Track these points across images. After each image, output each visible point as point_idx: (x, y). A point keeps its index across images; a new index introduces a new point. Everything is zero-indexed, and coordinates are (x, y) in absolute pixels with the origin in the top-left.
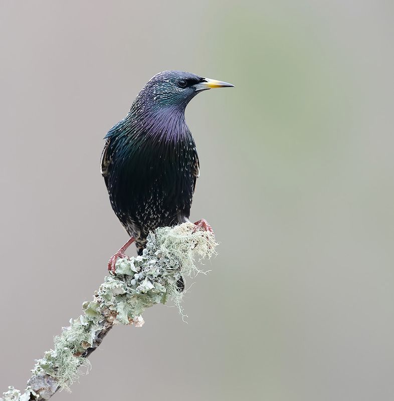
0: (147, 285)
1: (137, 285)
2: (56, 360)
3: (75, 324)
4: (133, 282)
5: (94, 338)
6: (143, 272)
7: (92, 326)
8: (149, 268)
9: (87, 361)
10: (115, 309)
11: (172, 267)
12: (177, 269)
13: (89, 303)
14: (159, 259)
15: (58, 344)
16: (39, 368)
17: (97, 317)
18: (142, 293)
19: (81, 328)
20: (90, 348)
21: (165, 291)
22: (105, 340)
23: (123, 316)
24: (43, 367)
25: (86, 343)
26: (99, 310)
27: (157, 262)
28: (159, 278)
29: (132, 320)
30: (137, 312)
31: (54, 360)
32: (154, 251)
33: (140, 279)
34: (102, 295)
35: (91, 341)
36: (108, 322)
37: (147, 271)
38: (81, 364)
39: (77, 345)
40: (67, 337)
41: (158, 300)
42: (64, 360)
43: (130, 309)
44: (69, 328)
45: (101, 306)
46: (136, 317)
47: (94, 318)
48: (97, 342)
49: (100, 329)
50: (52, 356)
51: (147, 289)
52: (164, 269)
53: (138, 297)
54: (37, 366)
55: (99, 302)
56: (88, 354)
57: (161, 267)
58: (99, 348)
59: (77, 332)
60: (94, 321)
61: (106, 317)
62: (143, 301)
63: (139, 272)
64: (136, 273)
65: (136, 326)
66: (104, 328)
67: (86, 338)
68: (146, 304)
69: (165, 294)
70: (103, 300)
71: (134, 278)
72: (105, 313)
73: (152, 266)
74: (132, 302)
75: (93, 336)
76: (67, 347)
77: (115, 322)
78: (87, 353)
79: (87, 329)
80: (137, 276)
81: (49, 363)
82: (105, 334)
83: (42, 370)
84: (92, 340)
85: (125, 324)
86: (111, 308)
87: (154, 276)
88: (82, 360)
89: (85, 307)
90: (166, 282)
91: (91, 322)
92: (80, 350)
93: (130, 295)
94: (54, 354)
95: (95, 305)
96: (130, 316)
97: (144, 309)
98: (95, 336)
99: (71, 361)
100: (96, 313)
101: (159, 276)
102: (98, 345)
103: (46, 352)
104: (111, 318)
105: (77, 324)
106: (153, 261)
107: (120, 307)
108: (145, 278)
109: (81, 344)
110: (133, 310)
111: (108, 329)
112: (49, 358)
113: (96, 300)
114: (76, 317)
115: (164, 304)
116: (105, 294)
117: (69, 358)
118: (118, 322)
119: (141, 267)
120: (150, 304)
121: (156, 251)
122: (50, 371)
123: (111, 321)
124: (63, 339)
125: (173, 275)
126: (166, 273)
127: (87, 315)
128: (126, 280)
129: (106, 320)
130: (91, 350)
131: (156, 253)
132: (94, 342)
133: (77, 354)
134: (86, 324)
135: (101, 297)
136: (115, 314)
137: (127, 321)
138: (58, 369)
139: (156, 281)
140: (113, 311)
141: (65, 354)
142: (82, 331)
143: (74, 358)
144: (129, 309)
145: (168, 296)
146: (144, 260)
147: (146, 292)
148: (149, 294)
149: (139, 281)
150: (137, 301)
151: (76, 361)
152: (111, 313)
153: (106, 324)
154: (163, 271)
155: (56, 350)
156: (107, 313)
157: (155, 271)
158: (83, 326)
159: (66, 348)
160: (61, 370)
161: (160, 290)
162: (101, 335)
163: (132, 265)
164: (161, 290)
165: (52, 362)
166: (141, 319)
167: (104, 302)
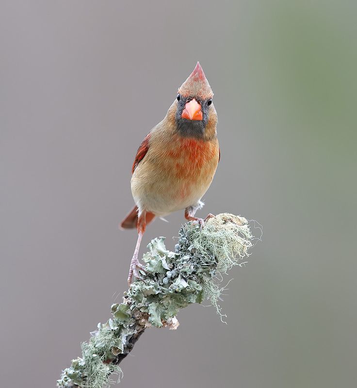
0: (181, 284)
1: (170, 283)
2: (84, 368)
3: (103, 329)
4: (165, 280)
5: (125, 344)
6: (175, 269)
7: (122, 330)
8: (183, 265)
9: (118, 368)
10: (146, 311)
11: (207, 263)
12: (213, 265)
13: (118, 305)
14: (192, 254)
15: (86, 352)
16: (66, 378)
17: (127, 320)
18: (176, 292)
19: (110, 333)
20: (121, 354)
21: (200, 289)
22: (136, 346)
23: (155, 318)
24: (70, 376)
25: (116, 349)
26: (129, 312)
27: (190, 258)
28: (194, 275)
29: (165, 322)
30: (170, 313)
31: (82, 369)
32: (188, 246)
33: (173, 276)
34: (133, 297)
35: (121, 347)
36: (139, 325)
37: (180, 268)
38: (112, 372)
39: (106, 352)
40: (96, 343)
41: (193, 300)
42: (93, 368)
43: (163, 311)
44: (98, 334)
45: (131, 308)
46: (170, 319)
47: (125, 321)
48: (129, 348)
49: (130, 333)
50: (80, 364)
51: (181, 287)
52: (198, 266)
53: (172, 297)
54: (64, 376)
55: (129, 304)
56: (119, 361)
57: (195, 264)
58: (130, 354)
59: (107, 338)
60: (124, 325)
61: (137, 320)
62: (177, 301)
63: (171, 270)
64: (169, 271)
65: (171, 329)
66: (136, 332)
67: (117, 344)
68: (180, 305)
69: (201, 292)
70: (133, 302)
71: (166, 276)
72: (137, 316)
73: (185, 262)
74: (165, 302)
75: (123, 341)
76: (96, 353)
77: (147, 325)
78: (118, 359)
79: (117, 334)
80: (169, 274)
81: (77, 372)
82: (137, 338)
83: (70, 380)
84: (123, 345)
85: (158, 326)
86: (142, 310)
87: (188, 273)
88: (112, 367)
89: (114, 309)
90: (201, 279)
91: (121, 327)
92: (110, 357)
93: (163, 295)
94: (82, 362)
95: (125, 307)
96: (163, 317)
97: (178, 310)
98: (126, 341)
99: (101, 368)
100: (126, 316)
101: (194, 273)
102: (130, 351)
103: (74, 361)
104: (143, 320)
105: (105, 329)
106: (187, 257)
107: (152, 308)
108: (178, 276)
109: (111, 350)
110: (166, 311)
111: (140, 333)
112: (77, 367)
113: (125, 302)
114: (104, 321)
115: (200, 303)
116: (135, 295)
117: (99, 366)
118: (150, 325)
119: (173, 264)
120: (185, 304)
121: (189, 246)
122: (79, 381)
123: (143, 324)
124: (91, 345)
125: (209, 271)
126: (200, 270)
127: (116, 319)
128: (157, 278)
129: (137, 323)
130: (122, 357)
131: (190, 249)
132: (124, 348)
133: (107, 361)
134: (116, 328)
135: (131, 299)
136: (146, 316)
137: (160, 323)
138: (87, 379)
139: (190, 279)
140: (144, 313)
141: (93, 362)
142: (111, 335)
143: (104, 365)
144: (161, 310)
145: (204, 295)
146: (176, 256)
147: (180, 291)
148: (184, 292)
149: (172, 279)
150: (170, 302)
151: (107, 369)
152: (143, 315)
153: (137, 328)
154: (197, 268)
155: (84, 358)
156: (138, 315)
157: (190, 268)
158: (112, 330)
159: (95, 355)
160: (90, 378)
161: (195, 289)
162: (132, 340)
163: (164, 262)
164: (197, 289)
165: (81, 371)
166: (175, 321)
167: (134, 304)
